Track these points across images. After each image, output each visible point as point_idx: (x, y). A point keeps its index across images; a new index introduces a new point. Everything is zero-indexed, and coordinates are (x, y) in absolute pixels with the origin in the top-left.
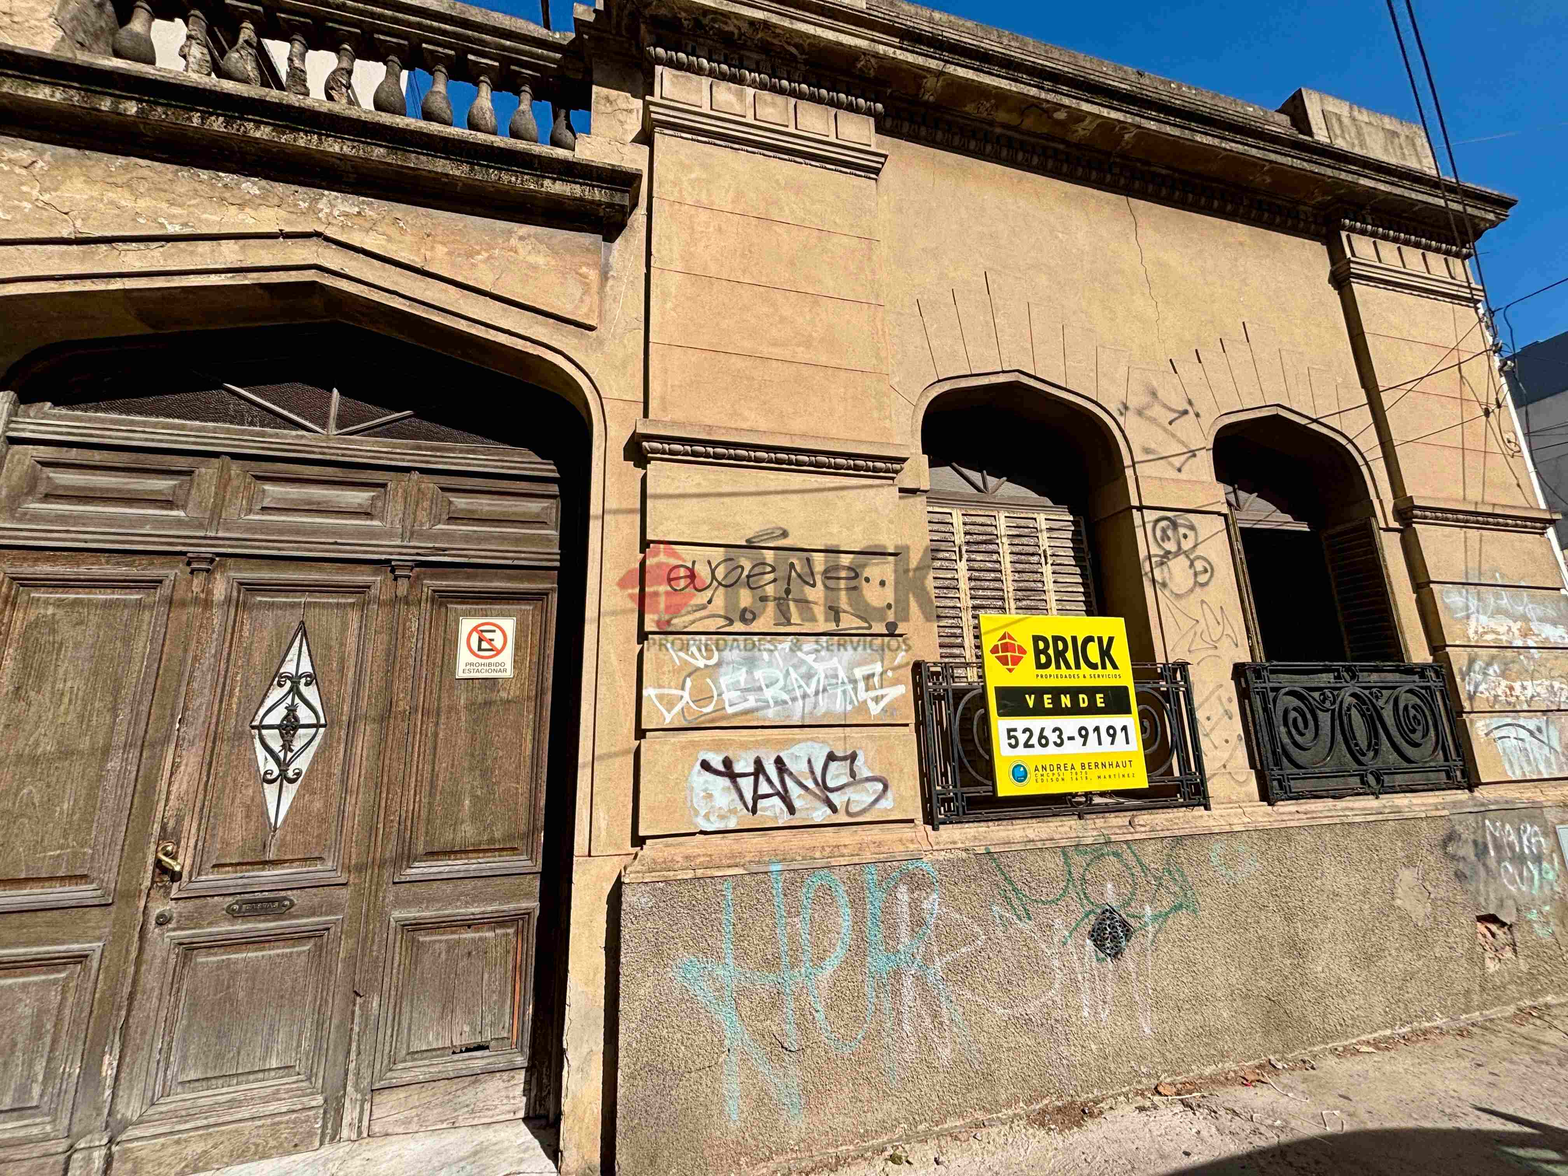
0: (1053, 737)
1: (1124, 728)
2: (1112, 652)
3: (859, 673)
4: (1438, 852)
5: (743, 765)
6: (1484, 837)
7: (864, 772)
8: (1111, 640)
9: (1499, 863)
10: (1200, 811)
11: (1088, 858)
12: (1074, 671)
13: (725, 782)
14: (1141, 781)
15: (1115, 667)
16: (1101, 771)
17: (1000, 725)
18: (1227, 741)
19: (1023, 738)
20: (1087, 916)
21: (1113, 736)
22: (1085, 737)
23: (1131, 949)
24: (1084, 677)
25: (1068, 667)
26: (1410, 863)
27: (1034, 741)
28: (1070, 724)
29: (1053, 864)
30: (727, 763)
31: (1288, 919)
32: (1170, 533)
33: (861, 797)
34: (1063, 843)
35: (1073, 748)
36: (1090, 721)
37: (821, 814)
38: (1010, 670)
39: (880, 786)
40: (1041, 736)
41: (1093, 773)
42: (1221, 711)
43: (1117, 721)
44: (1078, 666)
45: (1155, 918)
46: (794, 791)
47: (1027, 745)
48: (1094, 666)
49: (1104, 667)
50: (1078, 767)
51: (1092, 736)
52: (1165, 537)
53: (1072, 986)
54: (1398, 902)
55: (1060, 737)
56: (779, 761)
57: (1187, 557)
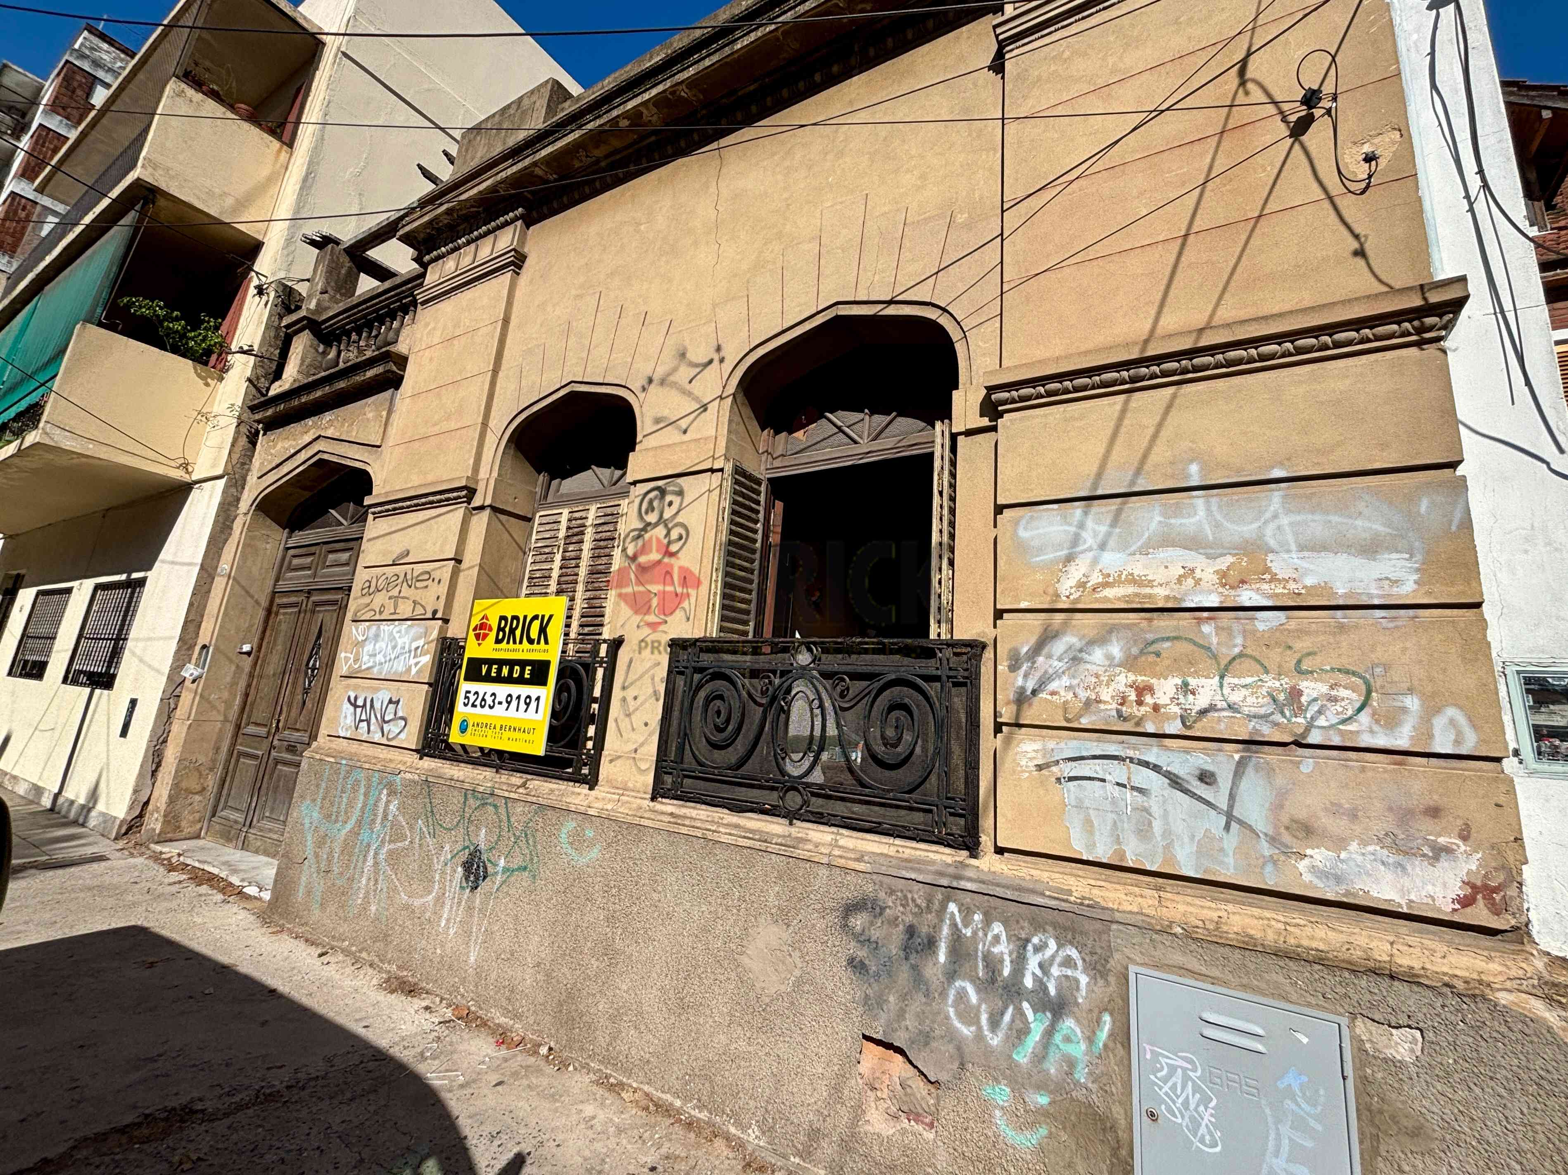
0: (489, 700)
1: (538, 699)
2: (548, 630)
3: (414, 645)
5: (360, 702)
6: (937, 928)
7: (400, 714)
8: (551, 617)
10: (584, 789)
13: (352, 709)
14: (539, 748)
15: (546, 642)
16: (512, 734)
17: (465, 686)
18: (646, 724)
19: (472, 698)
20: (464, 849)
21: (528, 705)
22: (509, 703)
24: (523, 651)
25: (515, 642)
26: (783, 917)
28: (502, 690)
29: (457, 799)
30: (356, 698)
32: (656, 504)
33: (393, 729)
34: (466, 786)
35: (499, 710)
36: (516, 690)
37: (377, 737)
38: (479, 644)
39: (403, 723)
40: (483, 699)
41: (506, 734)
42: (650, 690)
43: (534, 691)
44: (521, 642)
45: (506, 870)
46: (373, 720)
47: (474, 705)
48: (531, 641)
49: (539, 643)
50: (498, 728)
51: (514, 703)
52: (650, 508)
53: (442, 899)
55: (493, 701)
56: (372, 701)
57: (666, 526)
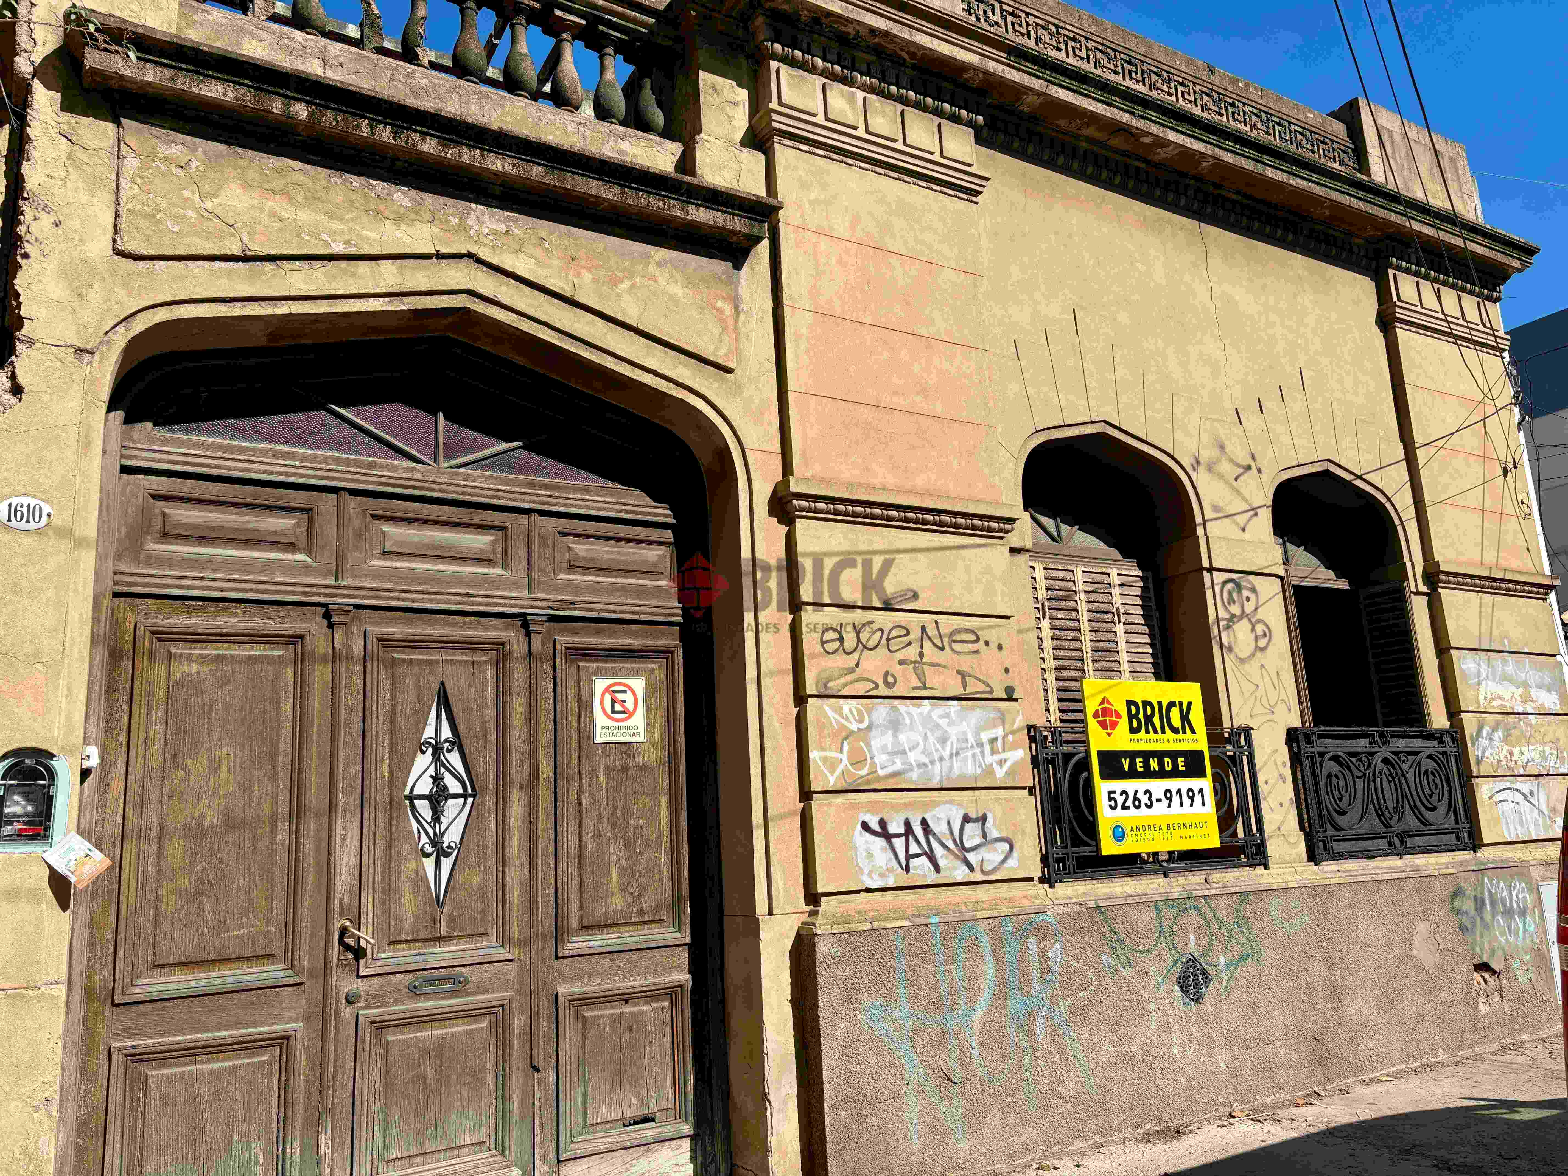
0: (1144, 799)
1: (1201, 791)
2: (1191, 717)
3: (985, 736)
4: (1447, 906)
5: (895, 827)
6: (1482, 893)
7: (994, 833)
8: (1190, 704)
9: (1493, 917)
10: (1260, 870)
11: (1175, 911)
12: (1160, 736)
13: (881, 842)
14: (1213, 841)
15: (1193, 732)
16: (1183, 832)
17: (1102, 787)
18: (1281, 805)
19: (1120, 799)
20: (1175, 964)
21: (1192, 798)
22: (1170, 799)
23: (1209, 994)
24: (1168, 742)
25: (1156, 732)
26: (1425, 916)
27: (1129, 803)
28: (1158, 786)
29: (1148, 916)
30: (883, 823)
31: (1331, 967)
32: (1235, 595)
33: (992, 856)
34: (1156, 898)
35: (1160, 808)
36: (1174, 784)
37: (961, 873)
38: (1109, 735)
39: (1007, 846)
40: (1135, 798)
41: (1177, 833)
42: (1276, 775)
43: (1195, 783)
44: (1163, 732)
45: (1227, 967)
46: (939, 851)
47: (1124, 807)
48: (1175, 731)
49: (1184, 732)
50: (1165, 828)
51: (1176, 799)
52: (1231, 601)
53: (1166, 1028)
54: (1415, 952)
55: (1150, 799)
56: (924, 823)
57: (1250, 621)
